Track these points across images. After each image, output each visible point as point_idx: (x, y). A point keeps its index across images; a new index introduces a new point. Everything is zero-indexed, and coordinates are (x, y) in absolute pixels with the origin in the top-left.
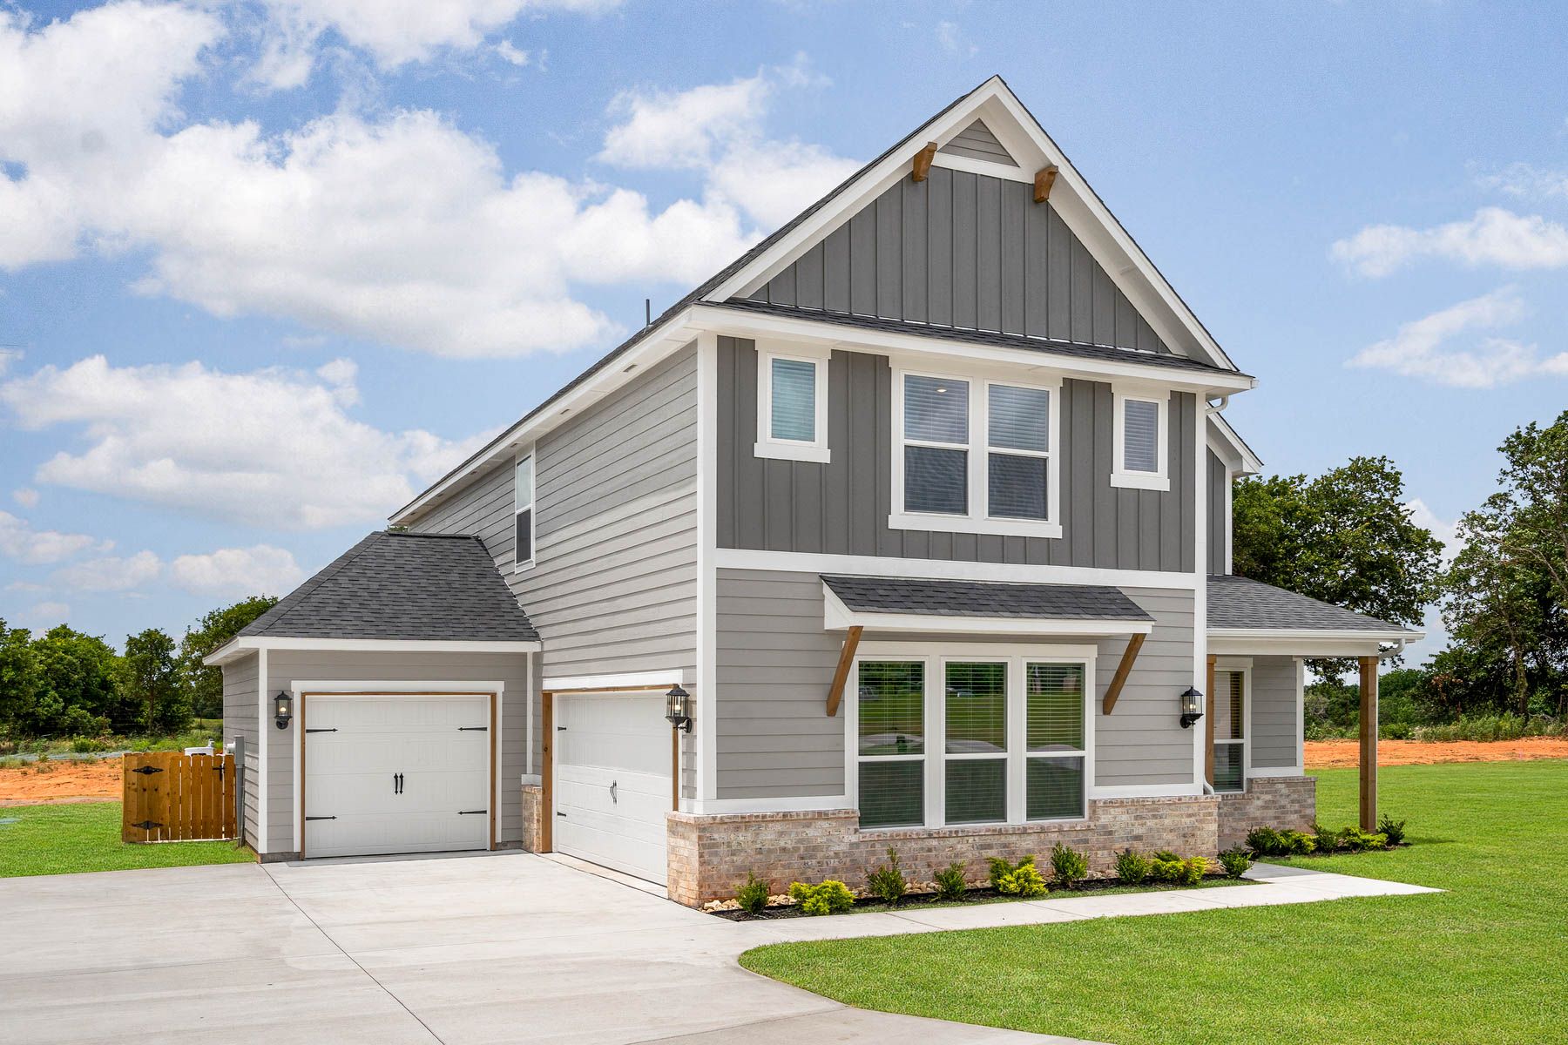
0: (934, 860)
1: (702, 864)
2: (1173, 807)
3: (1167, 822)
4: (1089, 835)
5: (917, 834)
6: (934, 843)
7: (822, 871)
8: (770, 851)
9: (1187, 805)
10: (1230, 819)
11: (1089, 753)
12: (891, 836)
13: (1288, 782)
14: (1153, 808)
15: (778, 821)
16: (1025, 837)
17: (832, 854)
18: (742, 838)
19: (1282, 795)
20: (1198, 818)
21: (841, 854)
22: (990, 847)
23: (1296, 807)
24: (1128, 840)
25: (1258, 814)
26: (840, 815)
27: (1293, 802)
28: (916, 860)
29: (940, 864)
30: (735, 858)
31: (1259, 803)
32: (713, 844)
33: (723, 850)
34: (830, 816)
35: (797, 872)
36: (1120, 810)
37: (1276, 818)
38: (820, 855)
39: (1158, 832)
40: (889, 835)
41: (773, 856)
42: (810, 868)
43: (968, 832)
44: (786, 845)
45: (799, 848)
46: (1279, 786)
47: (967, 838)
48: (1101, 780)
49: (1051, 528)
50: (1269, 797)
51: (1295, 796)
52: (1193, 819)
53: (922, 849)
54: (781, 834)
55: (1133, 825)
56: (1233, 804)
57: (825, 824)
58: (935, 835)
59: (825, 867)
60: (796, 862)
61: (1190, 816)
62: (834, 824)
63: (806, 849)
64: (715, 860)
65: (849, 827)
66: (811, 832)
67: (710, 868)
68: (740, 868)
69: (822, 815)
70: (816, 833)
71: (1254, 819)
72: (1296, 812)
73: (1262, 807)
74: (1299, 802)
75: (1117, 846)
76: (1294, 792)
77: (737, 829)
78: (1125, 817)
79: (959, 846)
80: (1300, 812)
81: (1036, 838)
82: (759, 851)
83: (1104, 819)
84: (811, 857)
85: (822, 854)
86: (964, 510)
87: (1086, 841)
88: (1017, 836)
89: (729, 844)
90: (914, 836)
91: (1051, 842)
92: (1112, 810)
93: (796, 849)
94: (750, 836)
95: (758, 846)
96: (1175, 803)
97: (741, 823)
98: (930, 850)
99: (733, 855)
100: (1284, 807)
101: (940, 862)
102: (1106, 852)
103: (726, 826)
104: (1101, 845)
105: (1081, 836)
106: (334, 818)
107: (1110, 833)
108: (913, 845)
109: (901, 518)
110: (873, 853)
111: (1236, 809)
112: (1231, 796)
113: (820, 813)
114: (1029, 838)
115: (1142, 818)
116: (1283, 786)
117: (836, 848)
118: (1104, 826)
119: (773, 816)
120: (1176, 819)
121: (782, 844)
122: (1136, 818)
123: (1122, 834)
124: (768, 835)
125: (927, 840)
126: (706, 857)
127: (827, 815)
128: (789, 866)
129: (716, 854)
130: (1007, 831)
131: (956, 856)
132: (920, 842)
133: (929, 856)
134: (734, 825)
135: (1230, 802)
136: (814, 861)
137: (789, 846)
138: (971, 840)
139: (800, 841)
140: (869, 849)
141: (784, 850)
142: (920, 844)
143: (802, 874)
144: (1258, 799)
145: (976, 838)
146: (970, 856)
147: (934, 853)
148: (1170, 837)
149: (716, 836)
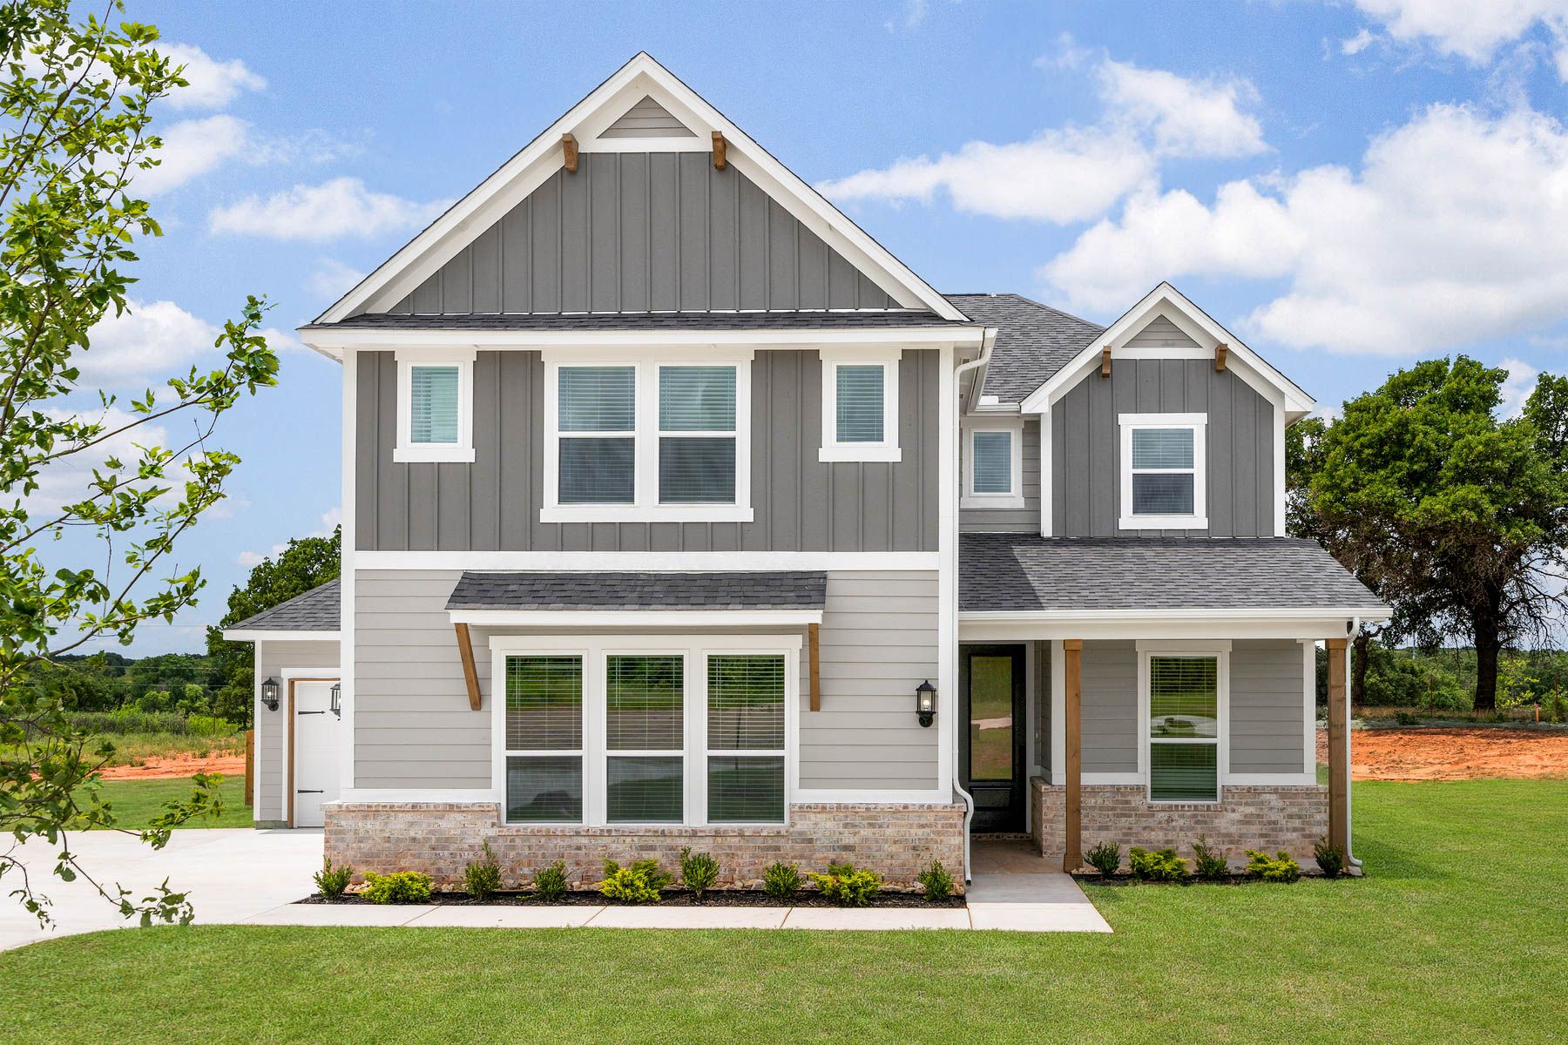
0: (583, 859)
1: (327, 848)
2: (899, 815)
3: (890, 832)
4: (781, 842)
5: (562, 831)
6: (584, 841)
7: (454, 862)
8: (398, 840)
9: (919, 814)
10: (1189, 834)
11: (791, 753)
12: (532, 831)
13: (1283, 792)
14: (871, 815)
15: (408, 811)
16: (695, 840)
17: (466, 846)
18: (370, 827)
19: (1271, 808)
20: (934, 829)
21: (477, 848)
22: (652, 848)
23: (1297, 823)
24: (834, 850)
25: (1233, 829)
26: (474, 809)
27: (1290, 817)
28: (563, 857)
29: (591, 863)
30: (362, 845)
31: (1236, 816)
32: (341, 830)
33: (350, 836)
34: (463, 809)
35: (427, 863)
36: (824, 816)
37: (1262, 836)
38: (453, 847)
39: (877, 842)
40: (529, 830)
41: (402, 845)
42: (441, 858)
43: (623, 832)
44: (417, 836)
45: (430, 839)
46: (1268, 796)
47: (624, 838)
48: (805, 782)
49: (740, 510)
50: (1251, 810)
51: (1295, 810)
52: (927, 830)
53: (570, 846)
54: (412, 824)
55: (840, 833)
56: (1195, 816)
57: (460, 817)
58: (583, 833)
59: (458, 858)
60: (426, 852)
61: (923, 826)
62: (470, 817)
63: (438, 840)
64: (342, 846)
65: (485, 820)
66: (444, 824)
67: (335, 853)
68: (367, 855)
69: (452, 808)
70: (449, 825)
71: (1227, 835)
72: (1295, 830)
73: (1238, 821)
74: (1300, 817)
75: (818, 855)
76: (1292, 804)
77: (365, 817)
78: (830, 824)
79: (614, 846)
80: (1303, 829)
81: (712, 842)
82: (388, 839)
83: (801, 826)
84: (443, 848)
85: (456, 845)
86: (629, 498)
87: (778, 848)
88: (687, 839)
89: (356, 832)
90: (558, 833)
91: (730, 847)
92: (812, 816)
93: (427, 840)
94: (378, 825)
95: (387, 835)
96: (900, 812)
97: (369, 811)
98: (579, 848)
99: (360, 842)
100: (1275, 823)
101: (591, 861)
102: (803, 862)
103: (353, 814)
104: (797, 854)
105: (770, 842)
106: (322, 792)
107: (810, 841)
108: (559, 842)
109: (553, 511)
110: (513, 848)
111: (1197, 822)
112: (1189, 806)
113: (451, 806)
114: (701, 841)
115: (854, 826)
116: (1274, 797)
117: (471, 841)
118: (800, 833)
119: (401, 807)
120: (903, 829)
121: (412, 834)
122: (846, 826)
123: (826, 843)
124: (398, 825)
125: (575, 838)
126: (332, 843)
127: (460, 808)
128: (419, 856)
129: (343, 840)
130: (671, 832)
131: (611, 855)
132: (567, 839)
133: (577, 854)
134: (363, 813)
135: (1189, 813)
136: (446, 853)
137: (419, 836)
138: (628, 840)
139: (432, 832)
140: (509, 843)
141: (414, 839)
142: (567, 842)
143: (432, 864)
144: (1233, 811)
145: (636, 839)
146: (628, 856)
147: (583, 851)
148: (894, 849)
149: (343, 823)
